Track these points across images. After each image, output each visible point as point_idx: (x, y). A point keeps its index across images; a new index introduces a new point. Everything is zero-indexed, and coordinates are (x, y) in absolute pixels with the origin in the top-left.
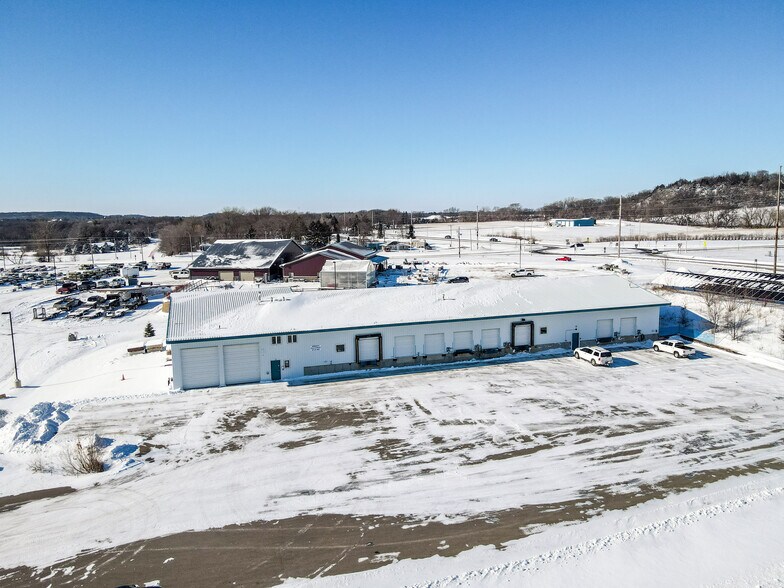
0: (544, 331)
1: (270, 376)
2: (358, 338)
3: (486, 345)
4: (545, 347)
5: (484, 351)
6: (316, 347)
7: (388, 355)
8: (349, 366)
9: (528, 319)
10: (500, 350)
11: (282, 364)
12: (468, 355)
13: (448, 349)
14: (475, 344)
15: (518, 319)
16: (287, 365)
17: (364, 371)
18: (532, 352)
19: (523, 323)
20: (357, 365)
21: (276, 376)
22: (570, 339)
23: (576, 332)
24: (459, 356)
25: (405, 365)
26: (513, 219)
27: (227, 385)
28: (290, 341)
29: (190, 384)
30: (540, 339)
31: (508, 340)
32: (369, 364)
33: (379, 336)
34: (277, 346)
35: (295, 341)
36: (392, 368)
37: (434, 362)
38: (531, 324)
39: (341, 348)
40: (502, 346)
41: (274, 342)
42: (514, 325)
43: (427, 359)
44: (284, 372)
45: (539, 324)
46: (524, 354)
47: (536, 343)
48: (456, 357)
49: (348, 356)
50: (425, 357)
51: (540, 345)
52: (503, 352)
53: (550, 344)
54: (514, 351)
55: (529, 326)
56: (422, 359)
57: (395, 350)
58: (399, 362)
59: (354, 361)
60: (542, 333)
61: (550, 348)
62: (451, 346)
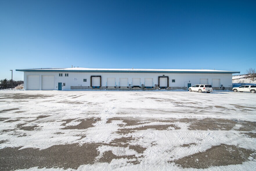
0: (174, 81)
1: (58, 88)
2: (92, 77)
3: (147, 85)
4: (174, 88)
5: (145, 87)
6: (75, 79)
7: (104, 85)
8: (88, 88)
9: (166, 75)
10: (153, 87)
11: (63, 84)
12: (138, 88)
13: (130, 85)
14: (142, 84)
15: (161, 75)
16: (64, 85)
17: (94, 90)
18: (168, 90)
19: (164, 77)
20: (92, 88)
21: (60, 89)
22: (187, 86)
23: (189, 83)
24: (134, 88)
25: (111, 89)
27: (42, 90)
28: (66, 76)
29: (29, 88)
30: (171, 84)
31: (157, 84)
32: (96, 88)
33: (100, 76)
34: (60, 77)
35: (68, 76)
36: (105, 90)
37: (123, 90)
38: (168, 77)
39: (85, 80)
40: (154, 86)
41: (60, 76)
42: (159, 77)
43: (121, 88)
44: (63, 87)
45: (172, 77)
46: (164, 90)
47: (170, 86)
48: (133, 88)
49: (88, 84)
50: (120, 87)
51: (172, 87)
52: (154, 88)
53: (177, 87)
54: (160, 88)
55: (166, 78)
56: (118, 88)
57: (107, 83)
58: (108, 88)
59: (90, 86)
60: (173, 82)
61: (177, 89)
62: (131, 84)
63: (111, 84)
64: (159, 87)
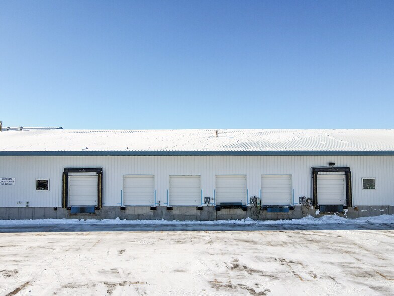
0: (369, 184)
2: (67, 172)
3: (268, 200)
4: (372, 211)
5: (265, 208)
6: (8, 181)
7: (112, 200)
8: (54, 212)
9: (340, 161)
10: (292, 208)
12: (239, 212)
13: (207, 200)
14: (251, 195)
15: (323, 161)
17: (74, 221)
18: (349, 216)
19: (331, 168)
20: (66, 212)
24: (223, 212)
25: (139, 217)
30: (361, 197)
31: (308, 194)
32: (83, 211)
33: (99, 171)
36: (117, 221)
37: (183, 218)
38: (347, 171)
39: (42, 185)
40: (296, 203)
42: (315, 171)
43: (174, 212)
45: (360, 170)
46: (335, 218)
47: (356, 202)
48: (219, 213)
49: (52, 198)
50: (170, 209)
51: (362, 207)
52: (297, 212)
53: (383, 207)
54: (317, 212)
55: (342, 175)
56: (165, 212)
57: (123, 194)
58: (127, 212)
59: (60, 205)
60: (366, 187)
61: (382, 213)
62: (211, 196)
63: (139, 199)
64: (316, 208)
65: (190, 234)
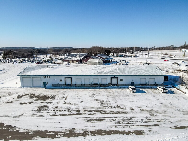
0: (121, 80)
1: (43, 86)
2: (65, 78)
3: (103, 83)
4: (122, 85)
5: (102, 85)
6: (55, 80)
7: (74, 83)
8: (63, 85)
9: (116, 76)
10: (107, 85)
11: (46, 83)
12: (97, 85)
13: (91, 83)
14: (99, 82)
16: (47, 83)
17: (67, 87)
18: (118, 86)
19: (114, 77)
20: (65, 85)
21: (45, 86)
22: (130, 83)
23: (133, 81)
24: (94, 85)
25: (79, 86)
26: (171, 50)
27: (33, 87)
28: (48, 78)
29: (24, 86)
31: (110, 82)
32: (68, 85)
33: (71, 78)
34: (45, 79)
35: (49, 78)
36: (75, 87)
37: (87, 86)
38: (117, 78)
39: (61, 80)
40: (108, 84)
41: (44, 78)
42: (111, 78)
43: (85, 85)
44: (47, 85)
45: (120, 78)
46: (115, 86)
48: (93, 85)
50: (84, 85)
51: (120, 84)
52: (108, 85)
53: (124, 84)
54: (112, 85)
55: (116, 79)
56: (83, 85)
57: (76, 82)
58: (76, 85)
59: (64, 84)
60: (121, 81)
61: (124, 86)
62: (92, 82)
63: (79, 83)
64: (111, 85)
65: (88, 89)
